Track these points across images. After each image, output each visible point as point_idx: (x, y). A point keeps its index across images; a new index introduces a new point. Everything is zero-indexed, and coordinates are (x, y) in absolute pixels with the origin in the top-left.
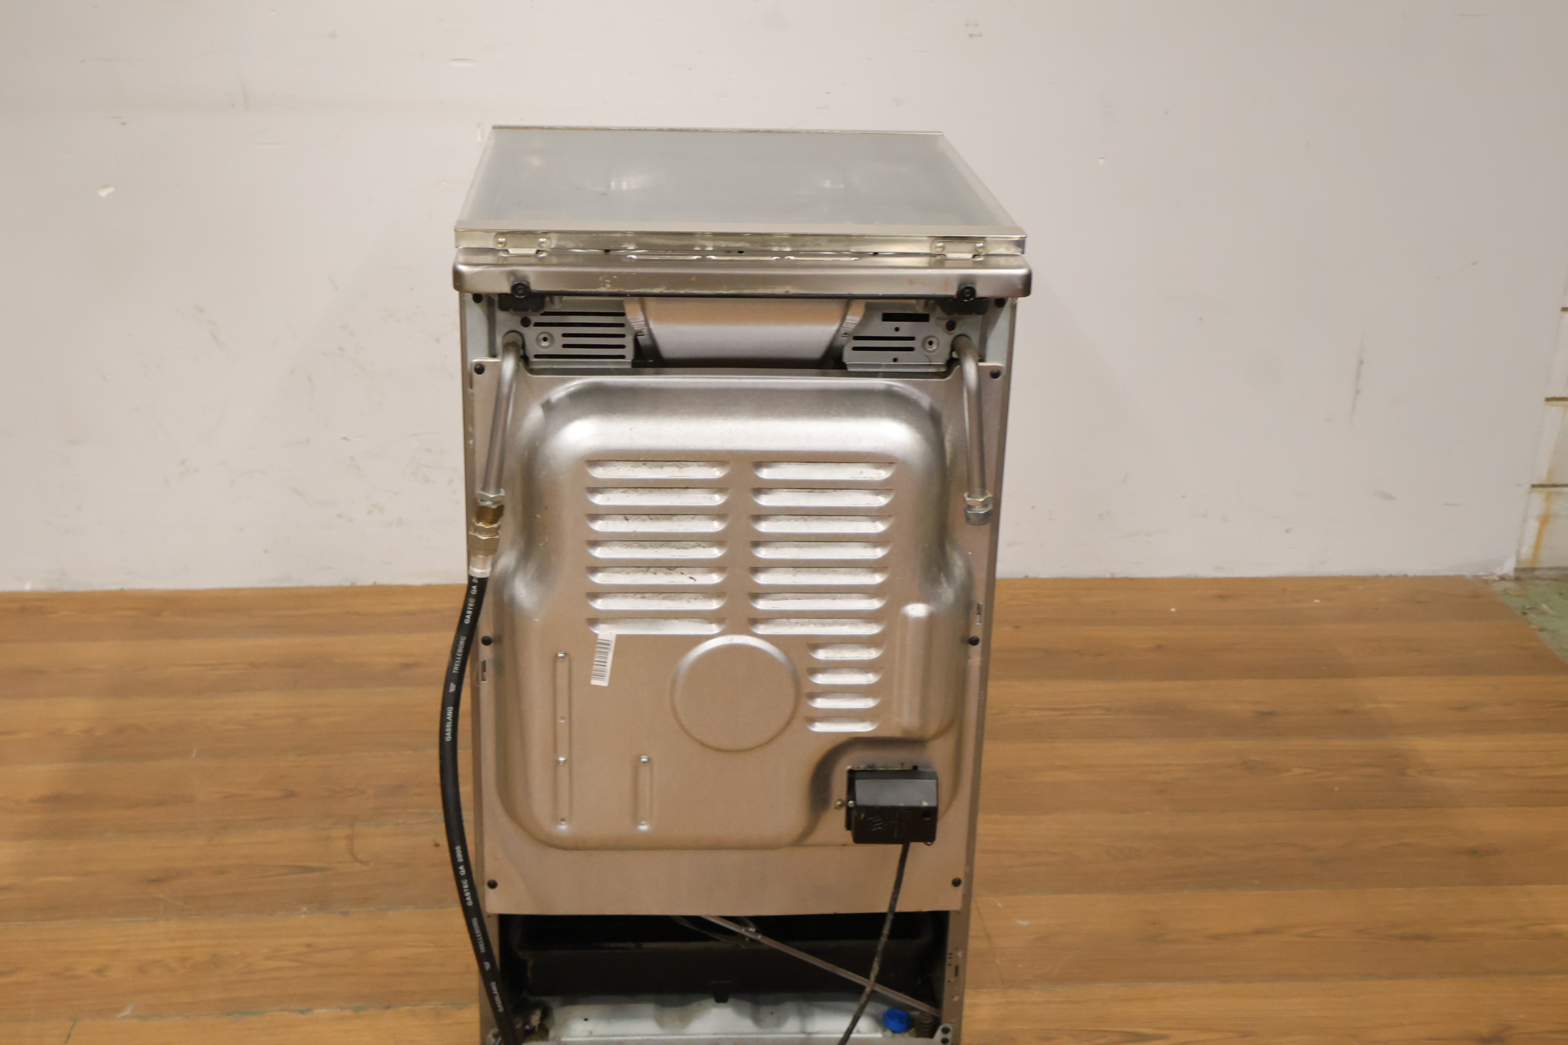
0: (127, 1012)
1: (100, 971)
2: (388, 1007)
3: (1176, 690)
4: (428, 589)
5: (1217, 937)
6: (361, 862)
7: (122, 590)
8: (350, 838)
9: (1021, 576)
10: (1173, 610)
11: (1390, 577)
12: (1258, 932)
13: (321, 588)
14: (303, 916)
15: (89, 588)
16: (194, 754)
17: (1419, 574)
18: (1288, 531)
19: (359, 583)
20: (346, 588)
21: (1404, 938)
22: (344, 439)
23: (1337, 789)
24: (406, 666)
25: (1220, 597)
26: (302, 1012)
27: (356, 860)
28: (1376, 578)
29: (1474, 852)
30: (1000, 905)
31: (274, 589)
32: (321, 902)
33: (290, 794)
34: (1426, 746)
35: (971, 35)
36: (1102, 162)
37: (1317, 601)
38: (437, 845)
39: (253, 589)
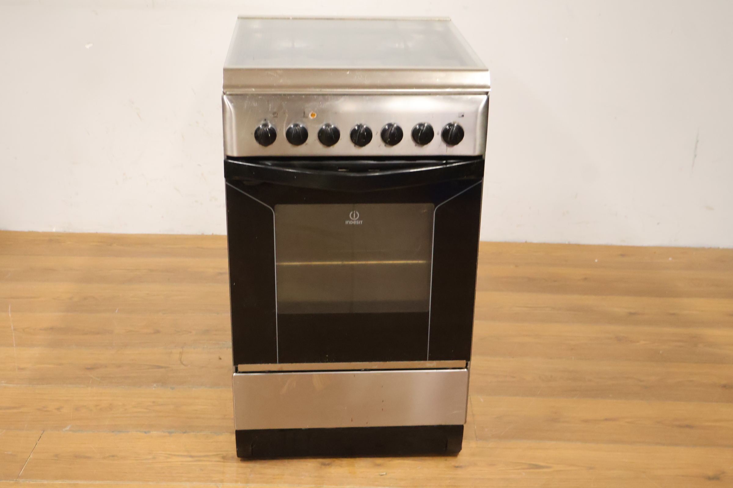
0: (68, 428)
1: (58, 409)
2: (185, 433)
3: (590, 300)
5: (586, 421)
6: (184, 365)
7: (97, 233)
8: (181, 353)
9: (524, 241)
10: (596, 261)
11: (710, 249)
12: (606, 420)
13: (186, 235)
14: (154, 389)
15: (81, 232)
18: (658, 224)
19: (205, 234)
20: (199, 236)
21: (680, 426)
22: (199, 165)
23: (661, 352)
25: (622, 255)
26: (145, 433)
27: (182, 363)
28: (703, 249)
29: (724, 386)
30: (482, 400)
31: (165, 235)
32: (163, 382)
33: (157, 332)
34: (710, 333)
37: (670, 259)
38: (220, 359)
39: (156, 235)
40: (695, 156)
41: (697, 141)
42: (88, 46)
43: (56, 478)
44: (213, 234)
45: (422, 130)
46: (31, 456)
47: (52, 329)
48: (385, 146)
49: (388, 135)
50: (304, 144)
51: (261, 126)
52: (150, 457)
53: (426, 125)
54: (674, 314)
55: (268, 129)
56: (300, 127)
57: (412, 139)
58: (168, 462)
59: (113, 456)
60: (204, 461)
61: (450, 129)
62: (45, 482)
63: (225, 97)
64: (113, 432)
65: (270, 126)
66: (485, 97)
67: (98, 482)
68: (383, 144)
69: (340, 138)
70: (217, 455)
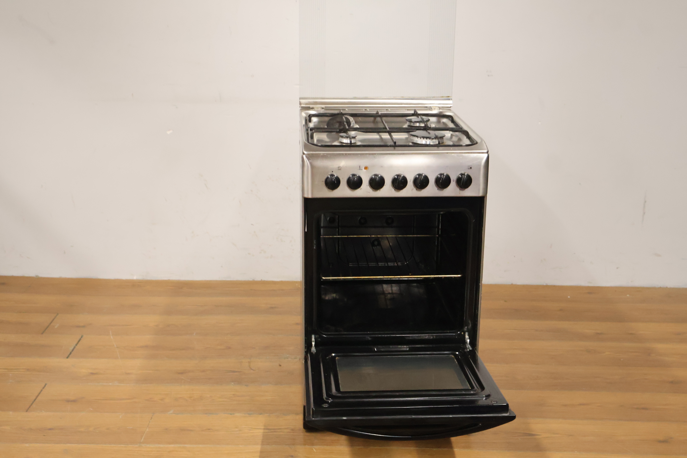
0: (171, 412)
1: (162, 400)
2: (261, 414)
3: (564, 325)
4: (282, 283)
5: (565, 406)
6: (253, 370)
7: (169, 280)
9: (510, 283)
10: (569, 297)
11: (660, 288)
12: (581, 404)
13: (242, 281)
14: (232, 386)
15: (157, 279)
16: (194, 334)
17: (672, 287)
18: (617, 268)
19: (256, 280)
20: (251, 281)
21: (638, 408)
22: (252, 224)
23: (622, 360)
24: (272, 308)
25: (590, 293)
26: (231, 414)
27: (251, 369)
28: (654, 288)
29: (672, 382)
31: (224, 281)
32: (239, 381)
33: (230, 348)
34: (660, 346)
35: (488, 76)
36: (540, 123)
37: (628, 295)
38: (280, 366)
39: (216, 281)
40: (644, 213)
41: (645, 202)
42: (169, 133)
43: (170, 443)
44: (262, 280)
45: (443, 178)
46: (147, 430)
47: (146, 347)
48: (416, 190)
49: (418, 181)
50: (360, 188)
51: (329, 176)
52: (237, 430)
53: (445, 174)
54: (631, 334)
55: (335, 177)
56: (357, 176)
57: (435, 185)
58: (251, 433)
59: (209, 429)
60: (279, 432)
61: (462, 177)
62: (162, 446)
63: (304, 156)
64: (206, 414)
65: (336, 176)
66: (486, 155)
67: (200, 446)
68: (415, 189)
69: (385, 185)
70: (288, 428)
